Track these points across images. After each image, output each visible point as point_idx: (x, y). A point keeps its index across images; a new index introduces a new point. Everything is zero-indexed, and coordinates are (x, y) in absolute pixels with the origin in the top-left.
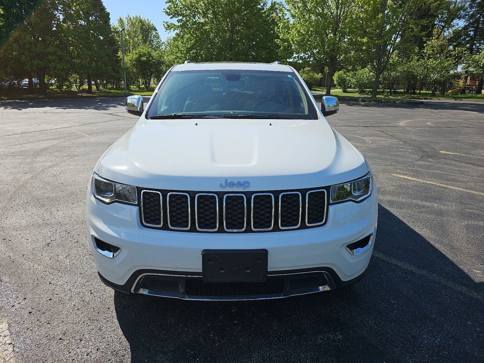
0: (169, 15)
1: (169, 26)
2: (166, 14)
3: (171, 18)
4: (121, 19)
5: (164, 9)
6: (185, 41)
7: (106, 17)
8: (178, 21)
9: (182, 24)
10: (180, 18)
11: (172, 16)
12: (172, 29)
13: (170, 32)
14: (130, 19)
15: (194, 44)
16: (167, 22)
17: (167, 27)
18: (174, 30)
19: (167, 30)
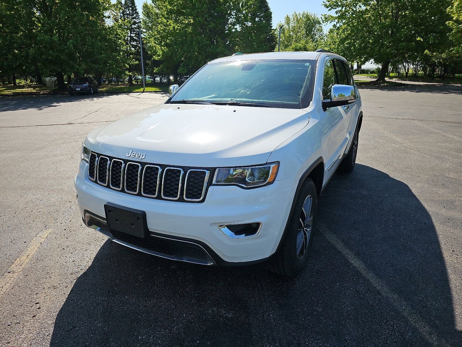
0: (327, 7)
1: (326, 18)
2: (324, 6)
3: (329, 10)
4: (288, 17)
5: (324, 2)
6: (340, 32)
7: (268, 16)
8: (336, 12)
9: (340, 15)
10: (340, 9)
11: (330, 8)
12: (329, 21)
13: (327, 24)
14: (296, 15)
15: (349, 34)
16: (325, 15)
17: (324, 19)
18: (331, 22)
19: (324, 22)
